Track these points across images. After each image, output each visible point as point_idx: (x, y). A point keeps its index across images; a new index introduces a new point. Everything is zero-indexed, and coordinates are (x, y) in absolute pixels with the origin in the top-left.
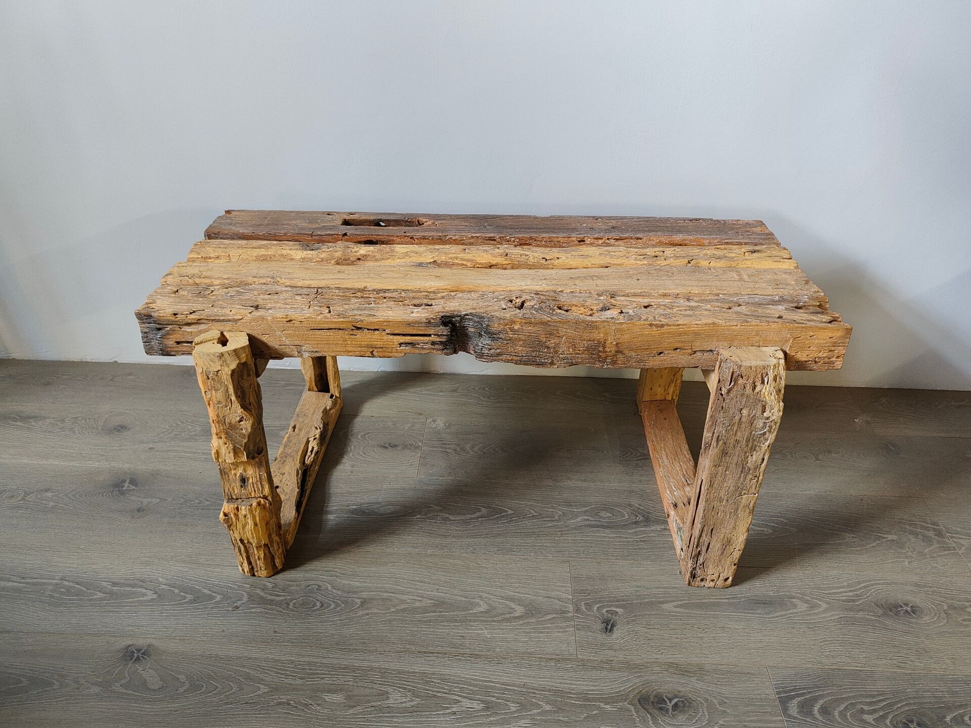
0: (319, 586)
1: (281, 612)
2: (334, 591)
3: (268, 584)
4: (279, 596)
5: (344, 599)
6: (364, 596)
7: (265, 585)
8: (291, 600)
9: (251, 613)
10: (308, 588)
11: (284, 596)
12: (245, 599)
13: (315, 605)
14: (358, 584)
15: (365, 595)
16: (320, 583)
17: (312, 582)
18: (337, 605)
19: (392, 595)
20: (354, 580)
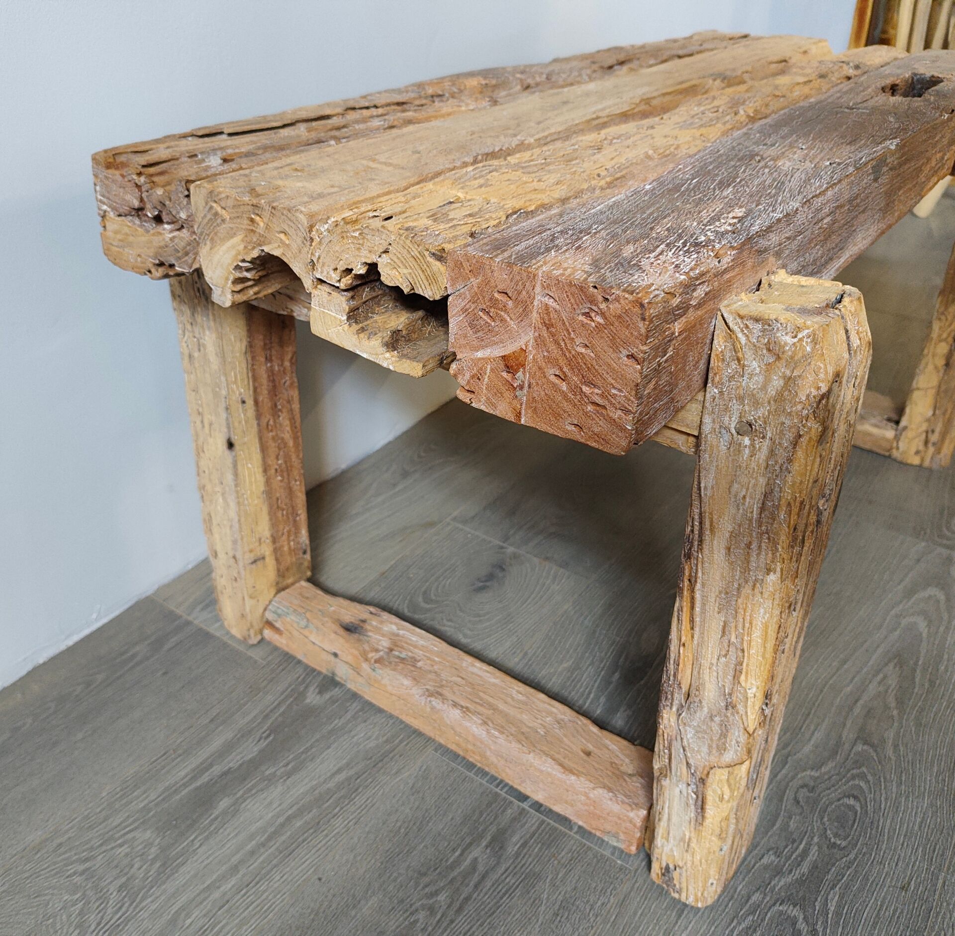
0: (802, 787)
1: (851, 863)
2: (823, 770)
3: (765, 860)
4: (805, 853)
5: (849, 763)
6: (852, 736)
7: (766, 867)
8: (824, 835)
9: (838, 914)
10: (802, 803)
11: (809, 844)
12: (795, 912)
13: (851, 808)
14: (818, 735)
15: (849, 734)
16: (795, 784)
17: (789, 794)
18: (863, 777)
19: (861, 702)
20: (807, 736)
